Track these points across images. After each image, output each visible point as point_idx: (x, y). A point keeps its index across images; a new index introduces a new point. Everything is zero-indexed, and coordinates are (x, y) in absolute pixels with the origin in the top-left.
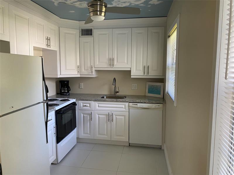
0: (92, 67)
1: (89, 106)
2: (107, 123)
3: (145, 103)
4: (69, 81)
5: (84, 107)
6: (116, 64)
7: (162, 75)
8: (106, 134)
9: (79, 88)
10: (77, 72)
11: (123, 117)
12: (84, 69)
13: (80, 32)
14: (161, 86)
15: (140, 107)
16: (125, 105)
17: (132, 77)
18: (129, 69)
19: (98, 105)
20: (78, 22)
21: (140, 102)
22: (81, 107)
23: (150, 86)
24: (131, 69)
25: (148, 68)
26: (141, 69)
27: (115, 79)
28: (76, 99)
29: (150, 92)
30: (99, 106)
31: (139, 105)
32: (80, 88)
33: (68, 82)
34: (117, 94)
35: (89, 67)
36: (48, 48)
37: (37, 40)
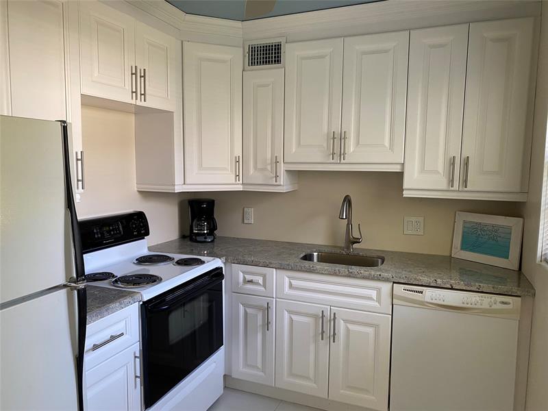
0: (277, 162)
1: (261, 282)
2: (316, 341)
3: (452, 289)
4: (213, 201)
5: (249, 286)
6: (353, 152)
7: (518, 190)
8: (311, 375)
9: (243, 221)
10: (234, 176)
11: (370, 330)
12: (255, 168)
13: (244, 56)
14: (510, 228)
15: (434, 301)
16: (379, 290)
17: (406, 194)
18: (397, 169)
19: (290, 283)
20: (239, 24)
21: (432, 285)
22: (238, 283)
23: (468, 225)
24: (403, 168)
25: (467, 164)
26: (441, 169)
27: (347, 200)
28: (224, 259)
29: (466, 245)
30: (291, 286)
31: (430, 294)
32: (245, 222)
33: (211, 203)
34: (355, 246)
35: (269, 162)
36: (139, 103)
37: (96, 74)
